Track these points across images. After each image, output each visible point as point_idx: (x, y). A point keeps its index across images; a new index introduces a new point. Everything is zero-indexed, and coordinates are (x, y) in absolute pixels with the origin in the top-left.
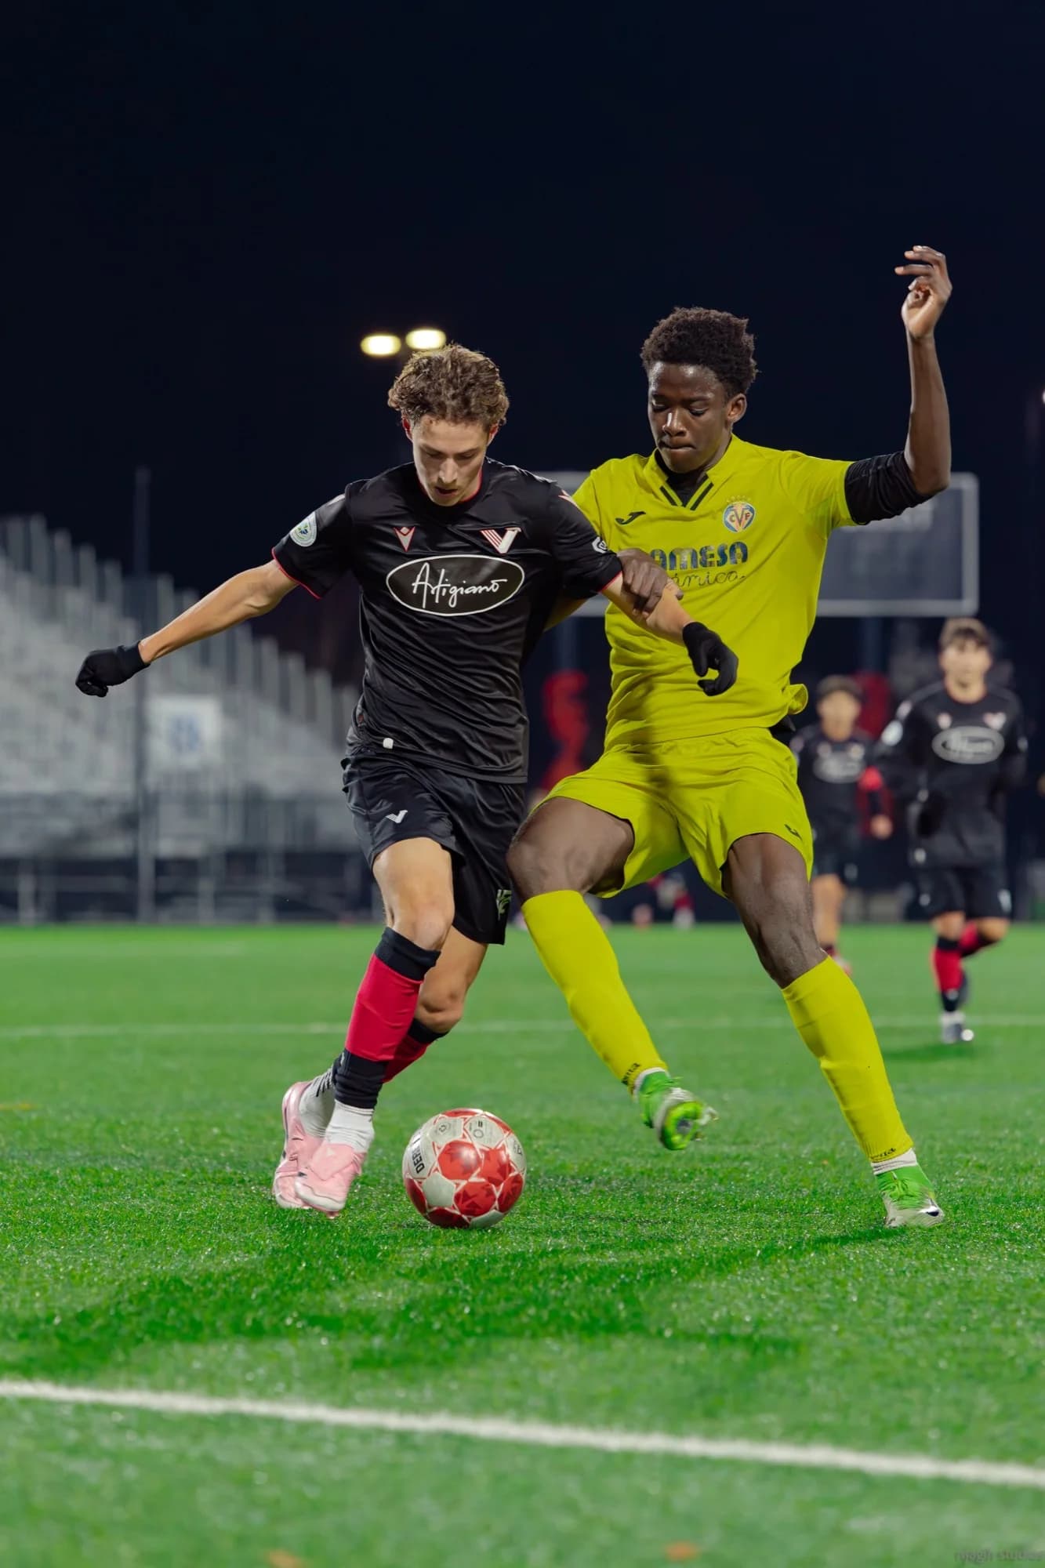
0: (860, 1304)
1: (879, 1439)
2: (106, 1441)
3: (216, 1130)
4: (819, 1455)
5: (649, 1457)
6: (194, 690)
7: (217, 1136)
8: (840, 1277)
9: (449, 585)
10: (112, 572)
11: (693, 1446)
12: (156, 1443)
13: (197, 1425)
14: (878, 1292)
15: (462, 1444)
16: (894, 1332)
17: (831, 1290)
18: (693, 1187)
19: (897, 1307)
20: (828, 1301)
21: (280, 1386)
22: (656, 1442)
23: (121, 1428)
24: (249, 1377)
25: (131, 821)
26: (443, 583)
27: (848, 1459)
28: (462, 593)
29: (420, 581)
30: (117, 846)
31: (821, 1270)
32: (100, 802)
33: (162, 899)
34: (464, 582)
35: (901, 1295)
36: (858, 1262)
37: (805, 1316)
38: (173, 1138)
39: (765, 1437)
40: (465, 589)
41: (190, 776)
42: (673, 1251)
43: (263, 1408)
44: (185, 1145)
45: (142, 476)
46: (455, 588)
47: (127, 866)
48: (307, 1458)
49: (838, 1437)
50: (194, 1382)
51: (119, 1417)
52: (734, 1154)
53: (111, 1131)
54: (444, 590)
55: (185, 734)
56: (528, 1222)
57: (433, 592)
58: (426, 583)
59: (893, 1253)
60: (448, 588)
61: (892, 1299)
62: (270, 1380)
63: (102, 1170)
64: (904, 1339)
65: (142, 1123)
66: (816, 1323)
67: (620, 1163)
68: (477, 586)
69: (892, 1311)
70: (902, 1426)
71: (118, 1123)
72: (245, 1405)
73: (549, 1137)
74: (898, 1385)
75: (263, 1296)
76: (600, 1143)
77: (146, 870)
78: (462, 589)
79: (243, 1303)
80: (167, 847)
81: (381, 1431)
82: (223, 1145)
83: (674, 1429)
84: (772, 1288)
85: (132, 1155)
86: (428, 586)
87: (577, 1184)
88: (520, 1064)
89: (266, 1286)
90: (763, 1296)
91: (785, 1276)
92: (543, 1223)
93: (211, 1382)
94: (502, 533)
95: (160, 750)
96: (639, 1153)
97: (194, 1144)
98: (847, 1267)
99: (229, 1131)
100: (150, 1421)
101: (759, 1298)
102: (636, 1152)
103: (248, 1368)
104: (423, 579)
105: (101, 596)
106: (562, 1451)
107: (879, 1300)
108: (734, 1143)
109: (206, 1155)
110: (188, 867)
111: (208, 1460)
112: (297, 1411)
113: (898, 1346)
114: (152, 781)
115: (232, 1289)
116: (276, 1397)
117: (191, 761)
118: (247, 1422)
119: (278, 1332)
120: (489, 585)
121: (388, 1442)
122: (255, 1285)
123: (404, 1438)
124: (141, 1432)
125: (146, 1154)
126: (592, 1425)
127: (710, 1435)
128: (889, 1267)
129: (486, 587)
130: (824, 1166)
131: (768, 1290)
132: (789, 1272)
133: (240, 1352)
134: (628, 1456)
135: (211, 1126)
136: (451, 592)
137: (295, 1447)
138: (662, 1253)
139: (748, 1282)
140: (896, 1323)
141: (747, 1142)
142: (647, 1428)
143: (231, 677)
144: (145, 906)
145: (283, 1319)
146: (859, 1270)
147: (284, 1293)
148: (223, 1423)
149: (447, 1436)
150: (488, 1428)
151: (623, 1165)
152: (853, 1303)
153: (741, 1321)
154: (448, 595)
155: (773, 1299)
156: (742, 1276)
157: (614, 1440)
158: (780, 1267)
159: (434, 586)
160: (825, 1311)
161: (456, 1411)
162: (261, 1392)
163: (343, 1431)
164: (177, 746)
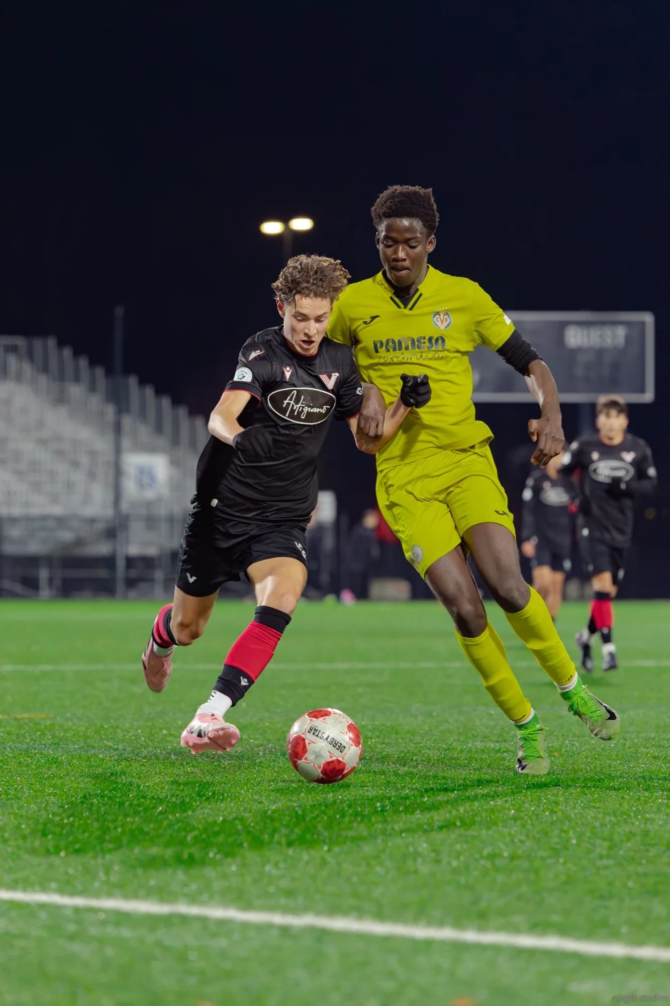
0: (578, 845)
1: (590, 932)
2: (93, 931)
3: (165, 732)
4: (551, 942)
5: (443, 943)
6: (151, 449)
7: (165, 735)
8: (565, 828)
9: (304, 406)
10: (100, 372)
11: (470, 936)
12: (126, 933)
13: (153, 921)
14: (590, 838)
15: (322, 934)
16: (600, 863)
17: (559, 836)
18: (470, 770)
19: (602, 847)
20: (557, 843)
21: (205, 897)
22: (447, 933)
23: (103, 923)
24: (186, 890)
25: (111, 533)
26: (301, 404)
27: (570, 945)
28: (309, 411)
29: (289, 400)
30: (103, 549)
31: (553, 823)
32: (92, 521)
33: (131, 583)
34: (312, 405)
35: (604, 839)
36: (577, 818)
37: (543, 853)
38: (137, 737)
39: (516, 929)
40: (311, 409)
41: (149, 504)
42: (458, 811)
43: (194, 910)
44: (145, 741)
45: (119, 311)
46: (307, 407)
47: (109, 562)
48: (223, 943)
49: (563, 931)
50: (150, 893)
51: (102, 916)
52: (497, 748)
53: (97, 732)
54: (301, 408)
55: (146, 477)
56: (365, 791)
57: (295, 408)
58: (292, 402)
59: (599, 812)
60: (303, 407)
61: (598, 842)
62: (200, 892)
63: (92, 757)
64: (606, 867)
65: (118, 727)
66: (549, 857)
67: (424, 753)
68: (317, 408)
69: (598, 850)
70: (604, 924)
71: (102, 727)
72: (184, 908)
73: (378, 737)
74: (602, 897)
75: (196, 837)
76: (411, 741)
77: (121, 564)
78: (310, 408)
79: (182, 843)
80: (134, 550)
81: (270, 926)
82: (169, 741)
83: (458, 924)
84: (521, 834)
85: (111, 747)
86: (293, 404)
87: (397, 767)
88: (360, 690)
89: (196, 832)
90: (516, 840)
91: (529, 827)
92: (374, 793)
93: (162, 894)
94: (330, 377)
95: (130, 487)
96: (436, 748)
97: (151, 741)
98: (569, 821)
99: (173, 732)
100: (121, 918)
101: (513, 841)
102: (434, 747)
103: (185, 885)
104: (291, 399)
105: (92, 388)
106: (386, 939)
107: (590, 843)
108: (498, 742)
109: (158, 747)
110: (147, 562)
111: (159, 944)
112: (217, 913)
113: (603, 872)
114: (124, 507)
115: (174, 834)
116: (202, 903)
117: (150, 494)
118: (184, 919)
119: (203, 862)
120: (322, 408)
121: (275, 933)
122: (191, 831)
123: (285, 930)
124: (117, 924)
125: (120, 747)
126: (405, 922)
127: (482, 929)
128: (596, 821)
129: (320, 410)
130: (554, 756)
131: (519, 836)
132: (532, 825)
133: (180, 875)
134: (429, 944)
135: (161, 729)
136: (304, 410)
137: (214, 935)
138: (451, 812)
139: (506, 830)
140: (601, 857)
141: (505, 741)
142: (441, 924)
143: (175, 442)
144: (120, 586)
145: (208, 853)
146: (577, 823)
147: (209, 837)
148: (168, 920)
149: (312, 929)
150: (339, 924)
151: (426, 755)
152: (573, 844)
153: (501, 856)
154: (302, 411)
155: (522, 842)
156: (502, 827)
157: (420, 932)
158: (526, 821)
159: (296, 405)
160: (554, 849)
161: (318, 913)
162: (193, 899)
163: (245, 925)
164: (141, 485)
